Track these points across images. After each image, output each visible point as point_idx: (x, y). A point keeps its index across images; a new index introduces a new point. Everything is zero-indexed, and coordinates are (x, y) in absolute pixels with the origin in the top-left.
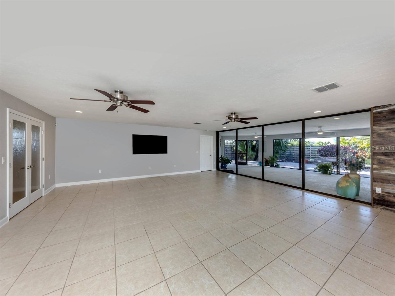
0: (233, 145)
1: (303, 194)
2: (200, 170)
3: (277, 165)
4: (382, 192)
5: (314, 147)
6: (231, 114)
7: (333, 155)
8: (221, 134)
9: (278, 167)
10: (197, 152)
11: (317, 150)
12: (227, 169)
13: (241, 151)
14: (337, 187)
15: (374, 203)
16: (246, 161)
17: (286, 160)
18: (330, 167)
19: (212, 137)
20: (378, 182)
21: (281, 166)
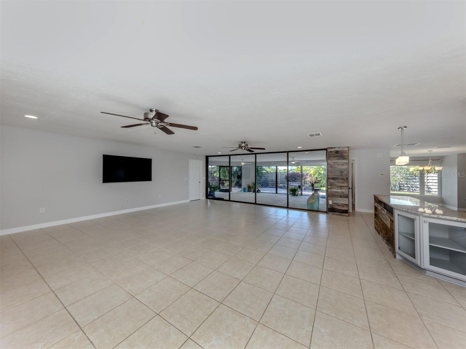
0: (214, 171)
1: (288, 211)
2: (188, 199)
3: (259, 190)
4: (332, 203)
5: (282, 174)
6: (241, 143)
7: (296, 181)
8: (210, 159)
9: (260, 192)
10: (186, 179)
11: (285, 176)
12: (215, 197)
13: (222, 177)
14: (307, 203)
15: (328, 211)
16: (229, 188)
17: (262, 185)
18: (297, 190)
19: (202, 161)
20: (330, 197)
21: (261, 191)
